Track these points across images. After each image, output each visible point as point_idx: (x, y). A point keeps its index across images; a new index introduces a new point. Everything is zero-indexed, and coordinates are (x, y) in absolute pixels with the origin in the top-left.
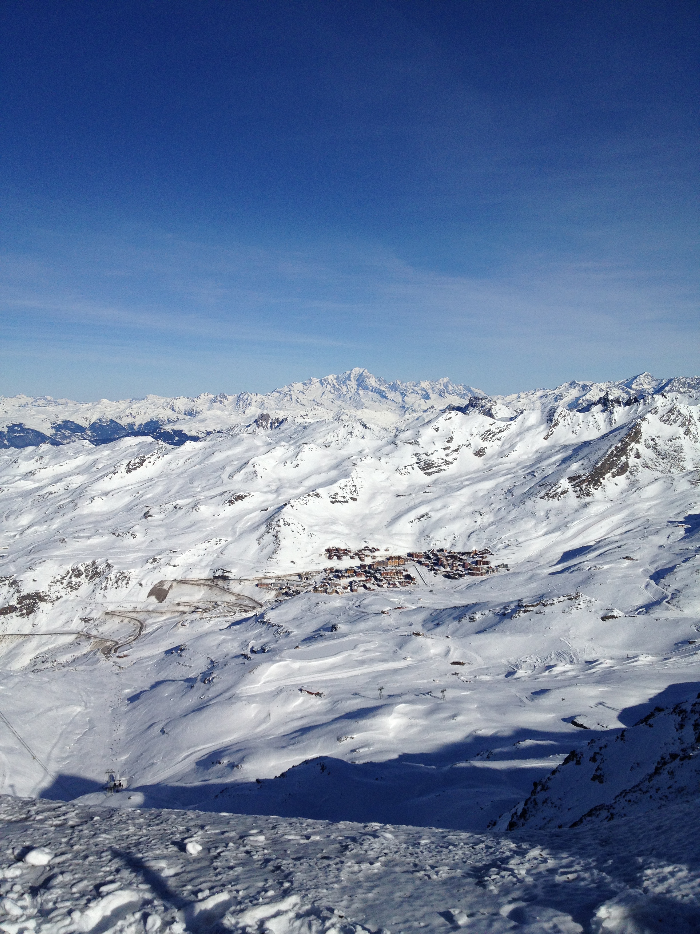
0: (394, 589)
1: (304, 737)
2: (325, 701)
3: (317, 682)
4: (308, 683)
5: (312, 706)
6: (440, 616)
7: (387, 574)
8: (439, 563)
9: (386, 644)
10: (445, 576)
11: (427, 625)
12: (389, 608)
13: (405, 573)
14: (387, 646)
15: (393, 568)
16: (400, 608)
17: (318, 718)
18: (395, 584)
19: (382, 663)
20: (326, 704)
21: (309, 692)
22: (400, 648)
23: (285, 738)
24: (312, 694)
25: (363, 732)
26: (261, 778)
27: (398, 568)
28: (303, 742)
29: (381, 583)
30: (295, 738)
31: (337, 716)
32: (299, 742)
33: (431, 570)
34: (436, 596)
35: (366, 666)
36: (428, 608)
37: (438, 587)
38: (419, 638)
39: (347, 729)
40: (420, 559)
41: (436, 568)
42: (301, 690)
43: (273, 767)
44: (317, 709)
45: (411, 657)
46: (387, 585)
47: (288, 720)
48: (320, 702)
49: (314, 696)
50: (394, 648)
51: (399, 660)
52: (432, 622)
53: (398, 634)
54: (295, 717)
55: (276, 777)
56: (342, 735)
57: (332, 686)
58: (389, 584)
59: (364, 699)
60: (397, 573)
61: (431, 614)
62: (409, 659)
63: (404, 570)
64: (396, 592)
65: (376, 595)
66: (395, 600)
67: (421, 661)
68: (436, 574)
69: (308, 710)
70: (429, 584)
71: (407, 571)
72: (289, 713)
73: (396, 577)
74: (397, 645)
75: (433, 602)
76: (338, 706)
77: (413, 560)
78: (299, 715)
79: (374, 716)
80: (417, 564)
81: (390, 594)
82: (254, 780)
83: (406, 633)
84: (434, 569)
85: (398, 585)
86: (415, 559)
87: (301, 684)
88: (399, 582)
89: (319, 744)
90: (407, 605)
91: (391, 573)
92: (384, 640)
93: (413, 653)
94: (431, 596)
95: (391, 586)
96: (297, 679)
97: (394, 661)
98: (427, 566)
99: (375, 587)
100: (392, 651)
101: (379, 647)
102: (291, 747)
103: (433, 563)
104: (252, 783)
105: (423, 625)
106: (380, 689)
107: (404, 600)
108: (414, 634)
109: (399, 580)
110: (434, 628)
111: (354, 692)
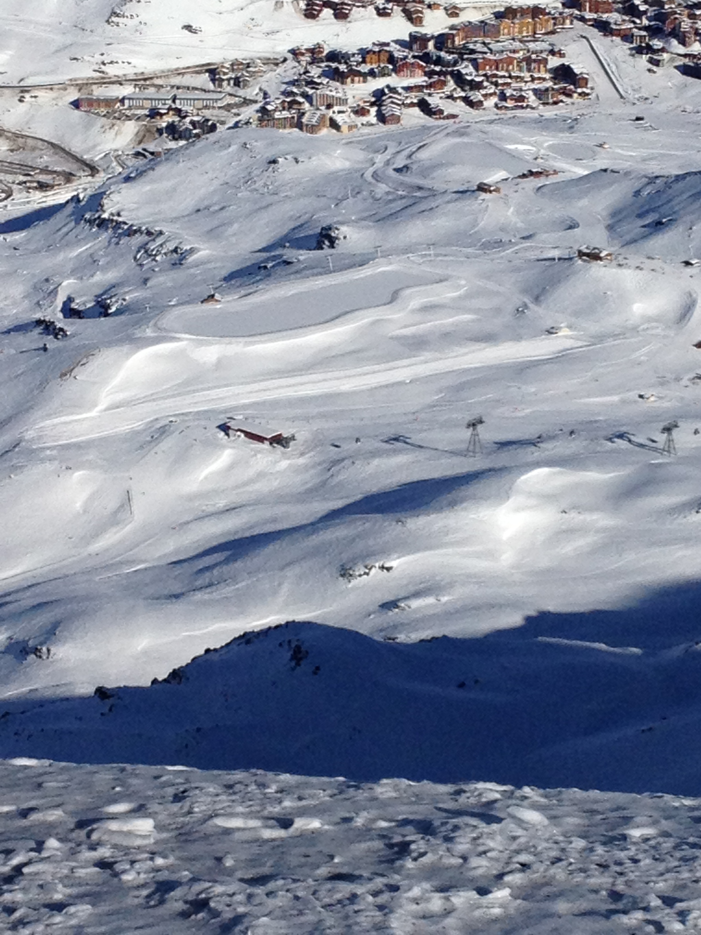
0: (519, 113)
1: (239, 564)
2: (302, 461)
3: (275, 404)
4: (245, 407)
5: (261, 475)
6: (664, 197)
7: (497, 64)
8: (668, 28)
9: (491, 286)
10: (685, 70)
11: (625, 227)
12: (502, 174)
13: (554, 62)
14: (497, 294)
15: (517, 45)
16: (538, 174)
17: (279, 510)
18: (522, 98)
19: (477, 346)
20: (306, 468)
21: (250, 435)
22: (537, 299)
23: (178, 570)
24: (260, 439)
25: (418, 550)
26: (110, 684)
27: (532, 46)
28: (235, 579)
29: (476, 96)
30: (208, 568)
31: (339, 504)
32: (222, 580)
33: (639, 50)
34: (651, 135)
35: (427, 355)
36: (627, 174)
37: (661, 107)
38: (596, 268)
39: (371, 542)
40: (605, 16)
41: (657, 44)
42: (225, 428)
43: (145, 653)
44: (275, 484)
45: (570, 327)
46: (494, 100)
47: (186, 518)
48: (284, 464)
49: (266, 445)
50: (518, 299)
51: (535, 336)
52: (640, 216)
53: (533, 255)
54: (211, 509)
55: (155, 681)
56: (354, 560)
57: (323, 416)
58: (503, 97)
59: (421, 455)
60: (528, 60)
61: (637, 193)
62: (565, 332)
63: (552, 52)
64: (523, 122)
65: (460, 133)
66: (521, 147)
67: (600, 338)
68: (657, 63)
69: (249, 488)
70: (632, 96)
71: (562, 55)
72: (191, 498)
73: (526, 75)
74: (525, 291)
75: (644, 152)
76: (341, 477)
77: (582, 19)
78: (222, 503)
79: (452, 504)
80: (594, 33)
81: (506, 130)
82: (88, 690)
83: (556, 253)
84: (649, 49)
85: (532, 99)
86: (588, 15)
87: (225, 411)
88: (536, 91)
89: (285, 588)
90: (559, 165)
91: (510, 61)
92: (488, 276)
93: (577, 314)
94: (639, 135)
95: (510, 104)
96: (214, 393)
97: (518, 338)
98: (627, 37)
99: (460, 107)
100: (510, 308)
101: (468, 296)
102: (199, 596)
103: (646, 28)
104: (83, 699)
105: (610, 228)
106: (473, 425)
107: (551, 148)
108: (581, 254)
109: (536, 85)
110: (644, 237)
111: (391, 432)
